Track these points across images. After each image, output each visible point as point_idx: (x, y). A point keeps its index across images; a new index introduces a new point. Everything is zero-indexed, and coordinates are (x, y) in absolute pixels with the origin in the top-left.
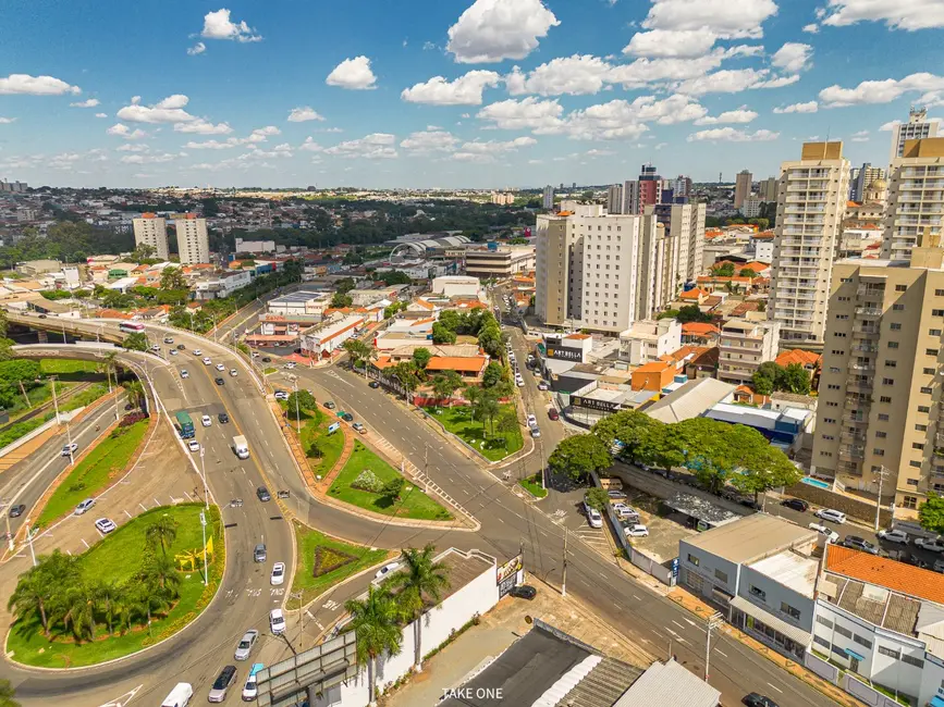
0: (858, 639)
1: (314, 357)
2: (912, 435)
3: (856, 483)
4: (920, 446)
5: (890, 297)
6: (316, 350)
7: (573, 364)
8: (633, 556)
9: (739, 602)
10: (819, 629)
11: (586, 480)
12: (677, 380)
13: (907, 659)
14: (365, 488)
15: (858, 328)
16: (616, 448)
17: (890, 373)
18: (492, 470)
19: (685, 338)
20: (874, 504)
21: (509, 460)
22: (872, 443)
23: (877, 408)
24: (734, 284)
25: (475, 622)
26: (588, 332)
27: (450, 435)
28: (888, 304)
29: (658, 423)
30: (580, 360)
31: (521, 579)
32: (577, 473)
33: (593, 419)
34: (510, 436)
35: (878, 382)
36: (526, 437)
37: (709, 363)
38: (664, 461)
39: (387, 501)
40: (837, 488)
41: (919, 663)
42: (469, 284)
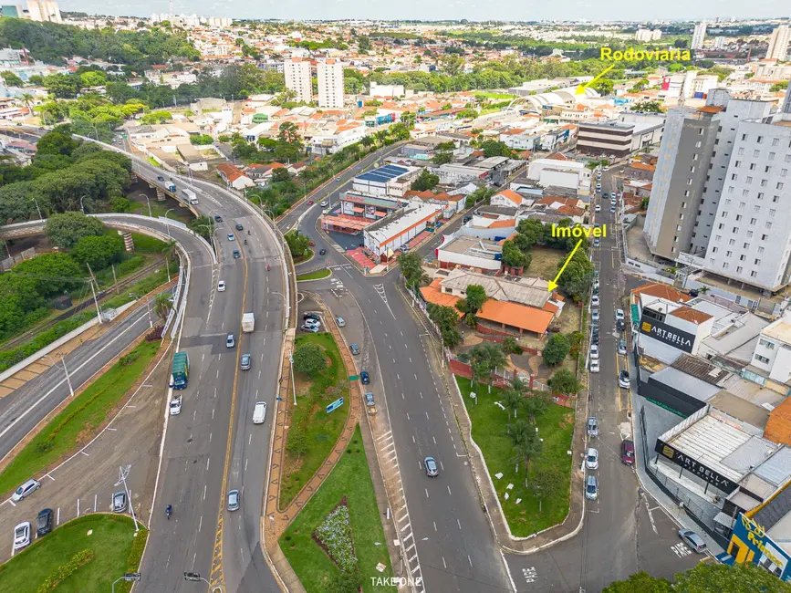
6: (375, 252)
42: (570, 171)
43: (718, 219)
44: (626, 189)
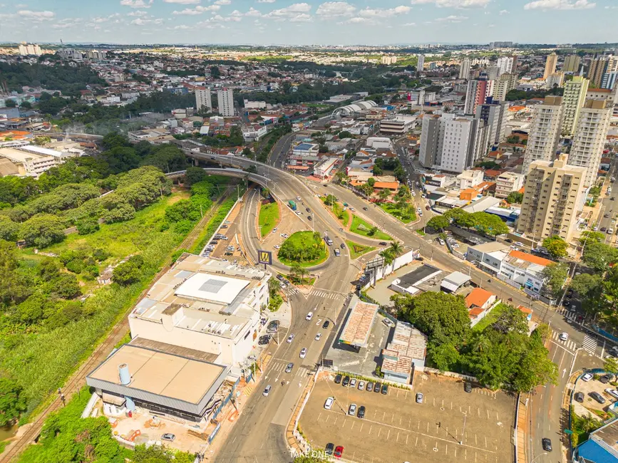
0: (511, 271)
1: (321, 178)
2: (547, 220)
3: (531, 235)
4: (549, 224)
5: (546, 176)
6: (322, 175)
7: (437, 187)
8: (453, 252)
9: (482, 263)
10: (502, 269)
11: (439, 231)
12: (479, 196)
13: (522, 275)
14: (362, 230)
15: (535, 185)
16: (451, 221)
17: (544, 200)
18: (405, 227)
19: (486, 177)
20: (531, 240)
21: (411, 224)
22: (536, 222)
23: (539, 211)
24: (517, 148)
25: (406, 265)
26: (443, 171)
27: (387, 214)
28: (545, 178)
29: (466, 213)
30: (439, 186)
31: (419, 256)
32: (437, 228)
33: (444, 210)
34: (412, 215)
35: (539, 203)
36: (417, 216)
37: (492, 190)
38: (467, 225)
39: (371, 234)
40: (523, 236)
41: (524, 275)
42: (385, 142)
43: (443, 152)
44: (408, 147)
